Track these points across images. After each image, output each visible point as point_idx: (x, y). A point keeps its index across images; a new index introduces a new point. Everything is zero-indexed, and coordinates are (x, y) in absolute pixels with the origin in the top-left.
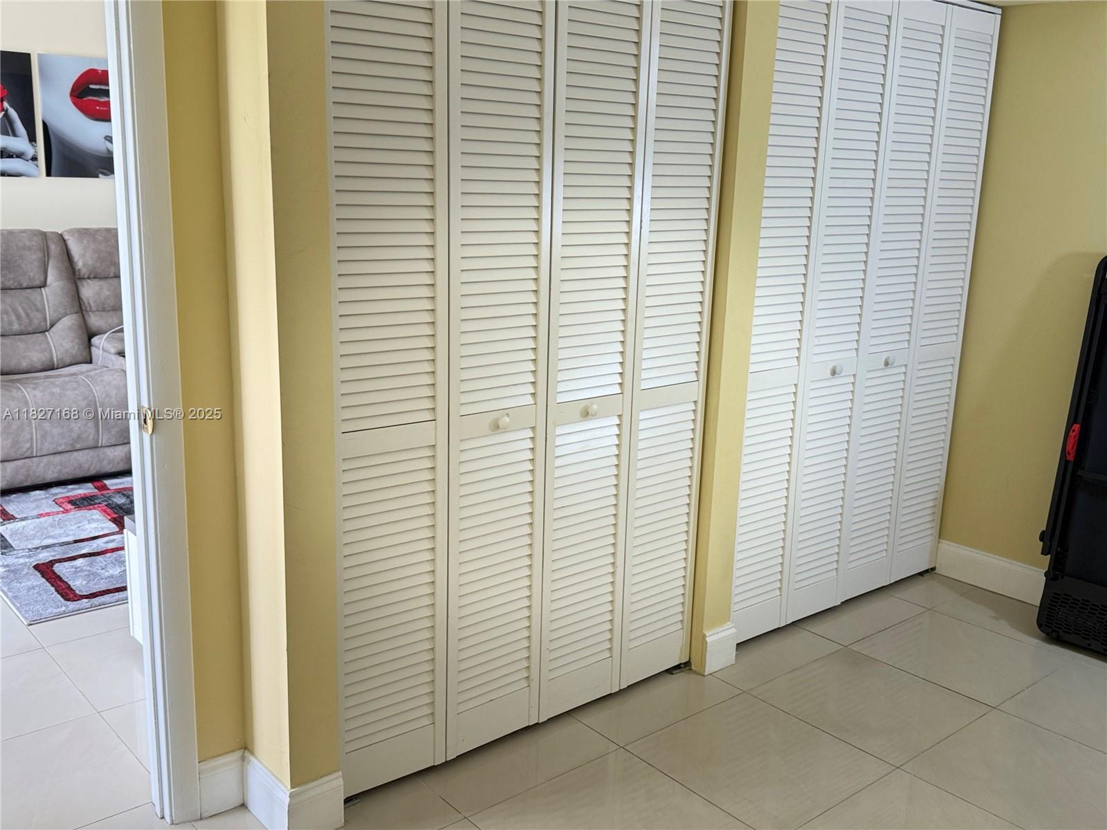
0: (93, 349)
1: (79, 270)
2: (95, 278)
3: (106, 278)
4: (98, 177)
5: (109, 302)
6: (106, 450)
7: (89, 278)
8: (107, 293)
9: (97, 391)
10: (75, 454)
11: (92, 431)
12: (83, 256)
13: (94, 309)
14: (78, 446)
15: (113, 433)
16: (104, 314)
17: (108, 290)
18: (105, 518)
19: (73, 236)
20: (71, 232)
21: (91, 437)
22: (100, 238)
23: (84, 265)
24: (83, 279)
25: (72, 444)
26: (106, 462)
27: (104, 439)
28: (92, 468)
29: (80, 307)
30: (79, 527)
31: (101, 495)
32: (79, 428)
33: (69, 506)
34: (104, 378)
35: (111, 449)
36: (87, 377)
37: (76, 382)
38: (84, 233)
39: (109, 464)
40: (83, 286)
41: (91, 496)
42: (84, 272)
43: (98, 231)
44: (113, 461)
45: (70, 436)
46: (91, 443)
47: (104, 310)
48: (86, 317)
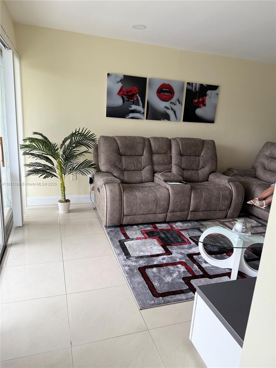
0: (155, 177)
1: (153, 151)
2: (157, 154)
3: (160, 154)
4: (161, 120)
5: (161, 162)
6: (158, 214)
7: (155, 153)
8: (161, 159)
9: (158, 194)
10: (149, 215)
11: (155, 208)
12: (155, 146)
13: (156, 164)
14: (150, 213)
15: (161, 209)
16: (159, 166)
17: (161, 158)
18: (159, 244)
19: (152, 139)
20: (152, 138)
21: (154, 210)
22: (160, 141)
23: (155, 149)
24: (154, 154)
25: (148, 212)
26: (157, 218)
27: (158, 211)
28: (153, 220)
29: (152, 163)
30: (151, 248)
31: (156, 231)
32: (151, 207)
33: (146, 236)
34: (161, 190)
35: (160, 214)
36: (155, 188)
37: (151, 190)
38: (156, 139)
39: (158, 219)
40: (154, 156)
41: (153, 231)
42: (154, 151)
43: (160, 138)
44: (160, 218)
45: (148, 209)
46: (154, 212)
47: (159, 164)
48: (154, 166)
